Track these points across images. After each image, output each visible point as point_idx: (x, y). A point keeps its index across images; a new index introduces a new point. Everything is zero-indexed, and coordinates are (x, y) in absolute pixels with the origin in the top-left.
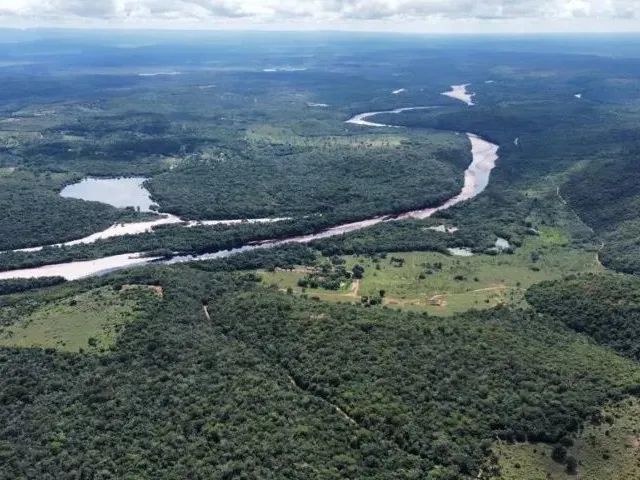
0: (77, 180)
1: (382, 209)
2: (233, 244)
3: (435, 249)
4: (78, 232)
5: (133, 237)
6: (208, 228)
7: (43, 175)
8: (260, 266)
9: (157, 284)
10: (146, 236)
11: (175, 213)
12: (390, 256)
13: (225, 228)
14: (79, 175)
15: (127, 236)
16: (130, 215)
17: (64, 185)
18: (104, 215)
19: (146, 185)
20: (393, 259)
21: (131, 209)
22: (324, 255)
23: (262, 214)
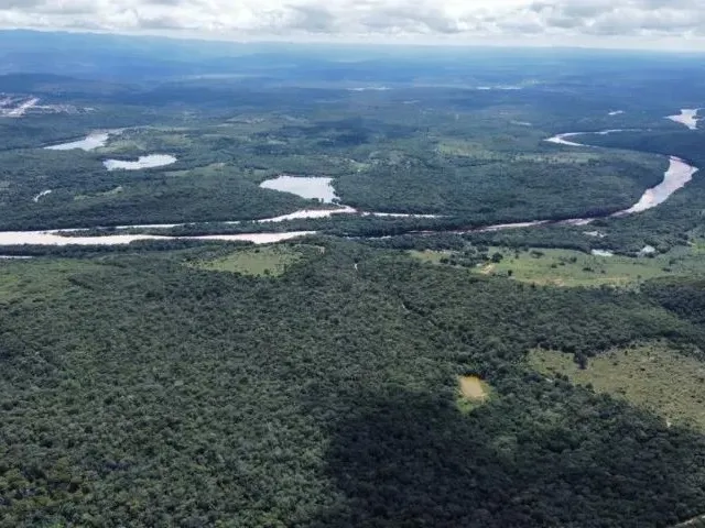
0: (275, 176)
1: (542, 215)
2: (396, 231)
3: (578, 248)
4: (269, 212)
5: (312, 219)
6: (378, 218)
7: (246, 171)
8: (413, 247)
9: (321, 245)
10: (324, 220)
11: (353, 205)
12: (531, 250)
13: (394, 219)
14: (276, 172)
15: (308, 219)
16: (315, 204)
17: (263, 180)
18: (292, 202)
19: (332, 184)
20: (534, 252)
21: (317, 200)
22: (474, 244)
23: (428, 211)
